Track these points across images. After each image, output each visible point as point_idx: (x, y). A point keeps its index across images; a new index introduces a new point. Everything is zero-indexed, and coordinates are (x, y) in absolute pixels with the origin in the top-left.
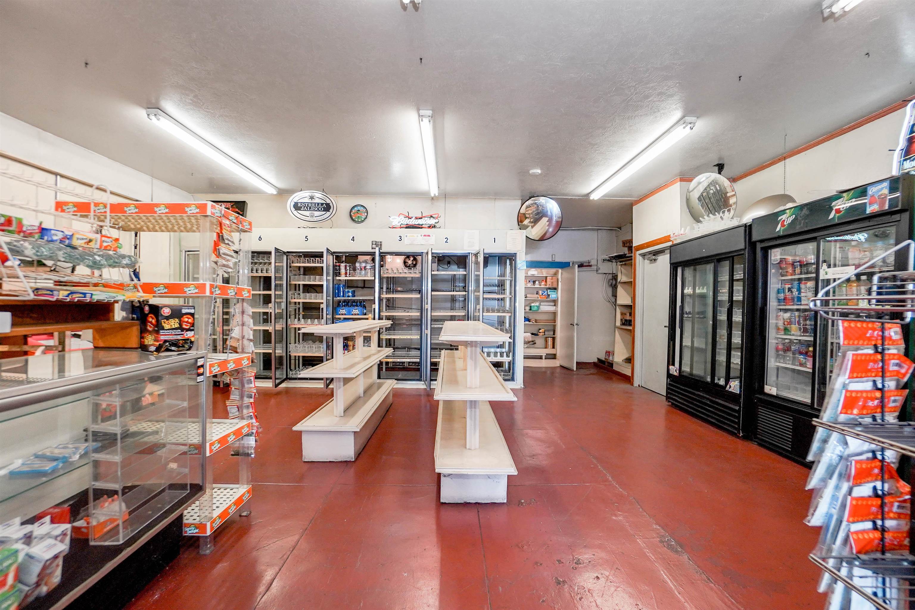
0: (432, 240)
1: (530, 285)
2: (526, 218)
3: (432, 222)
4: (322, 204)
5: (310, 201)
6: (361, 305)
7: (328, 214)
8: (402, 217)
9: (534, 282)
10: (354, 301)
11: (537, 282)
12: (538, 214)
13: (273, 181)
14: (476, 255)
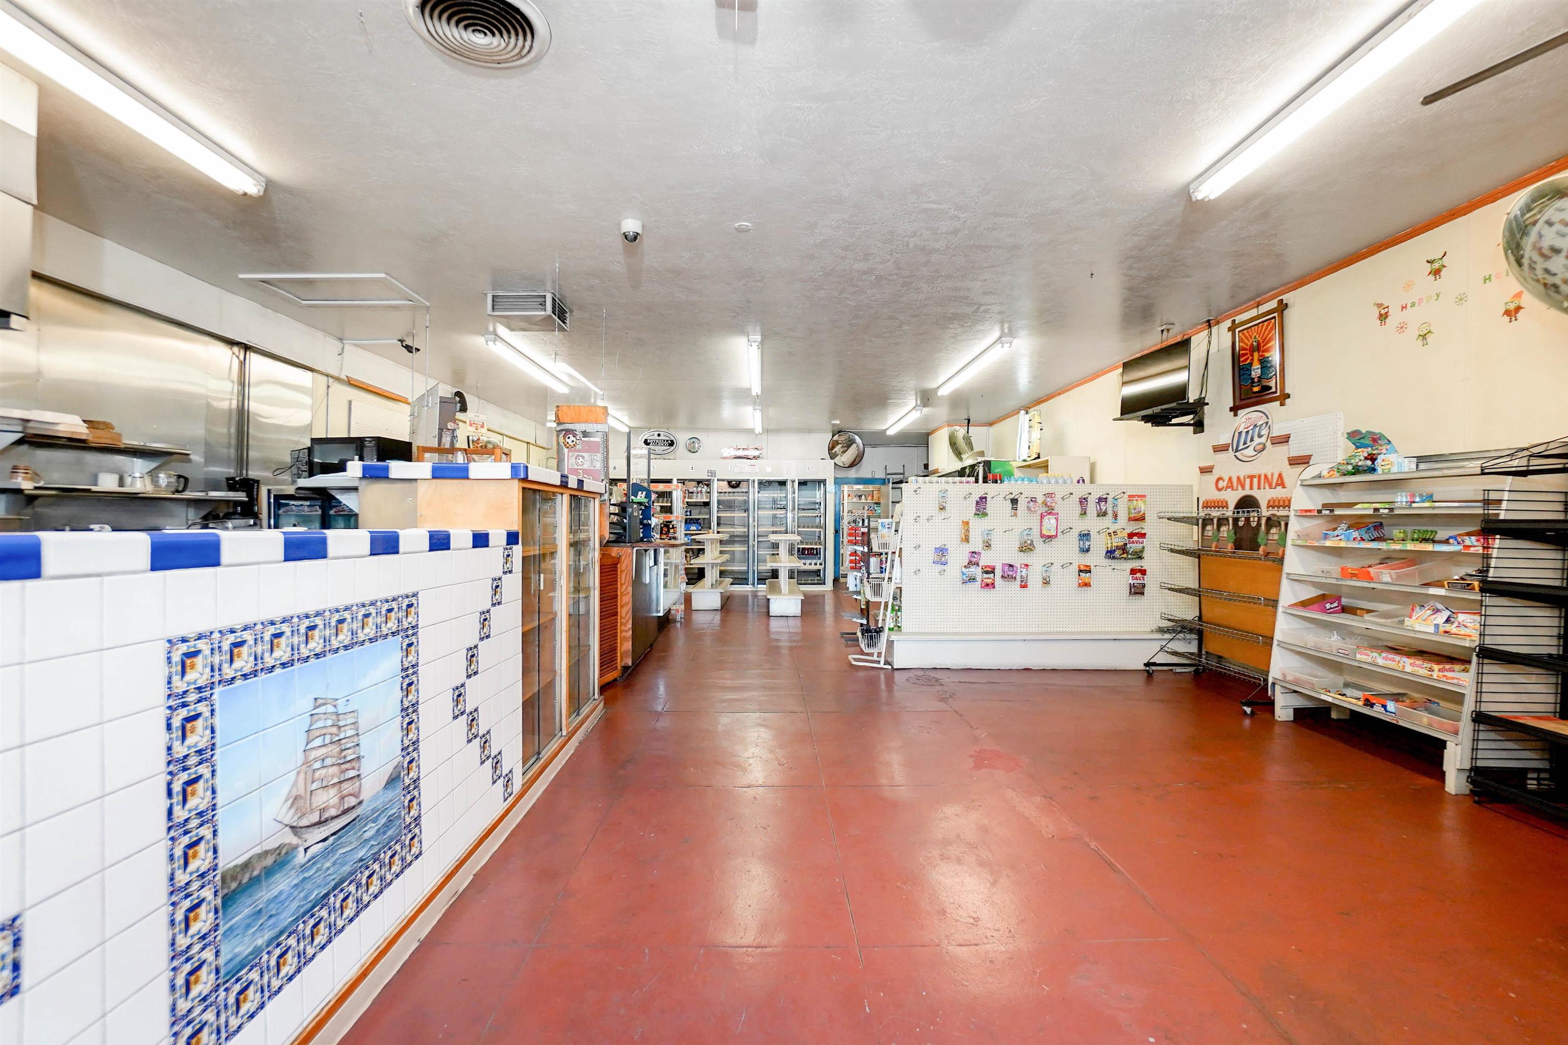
0: (757, 469)
1: (855, 500)
2: (838, 444)
3: (756, 453)
4: (667, 441)
5: (658, 438)
6: (697, 523)
7: (672, 448)
8: (732, 449)
9: (860, 496)
10: (691, 519)
11: (863, 497)
12: (850, 441)
13: (627, 422)
14: (793, 482)
